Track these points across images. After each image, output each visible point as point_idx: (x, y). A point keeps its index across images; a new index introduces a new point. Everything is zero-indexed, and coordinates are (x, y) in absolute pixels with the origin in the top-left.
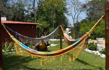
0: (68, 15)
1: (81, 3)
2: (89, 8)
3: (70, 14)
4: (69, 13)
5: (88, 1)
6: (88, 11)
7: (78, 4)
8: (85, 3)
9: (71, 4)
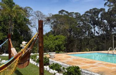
0: (32, 26)
1: (45, 15)
2: (53, 21)
3: (34, 25)
4: (32, 25)
5: (51, 15)
6: (52, 24)
7: (42, 16)
8: (49, 16)
9: (35, 15)
